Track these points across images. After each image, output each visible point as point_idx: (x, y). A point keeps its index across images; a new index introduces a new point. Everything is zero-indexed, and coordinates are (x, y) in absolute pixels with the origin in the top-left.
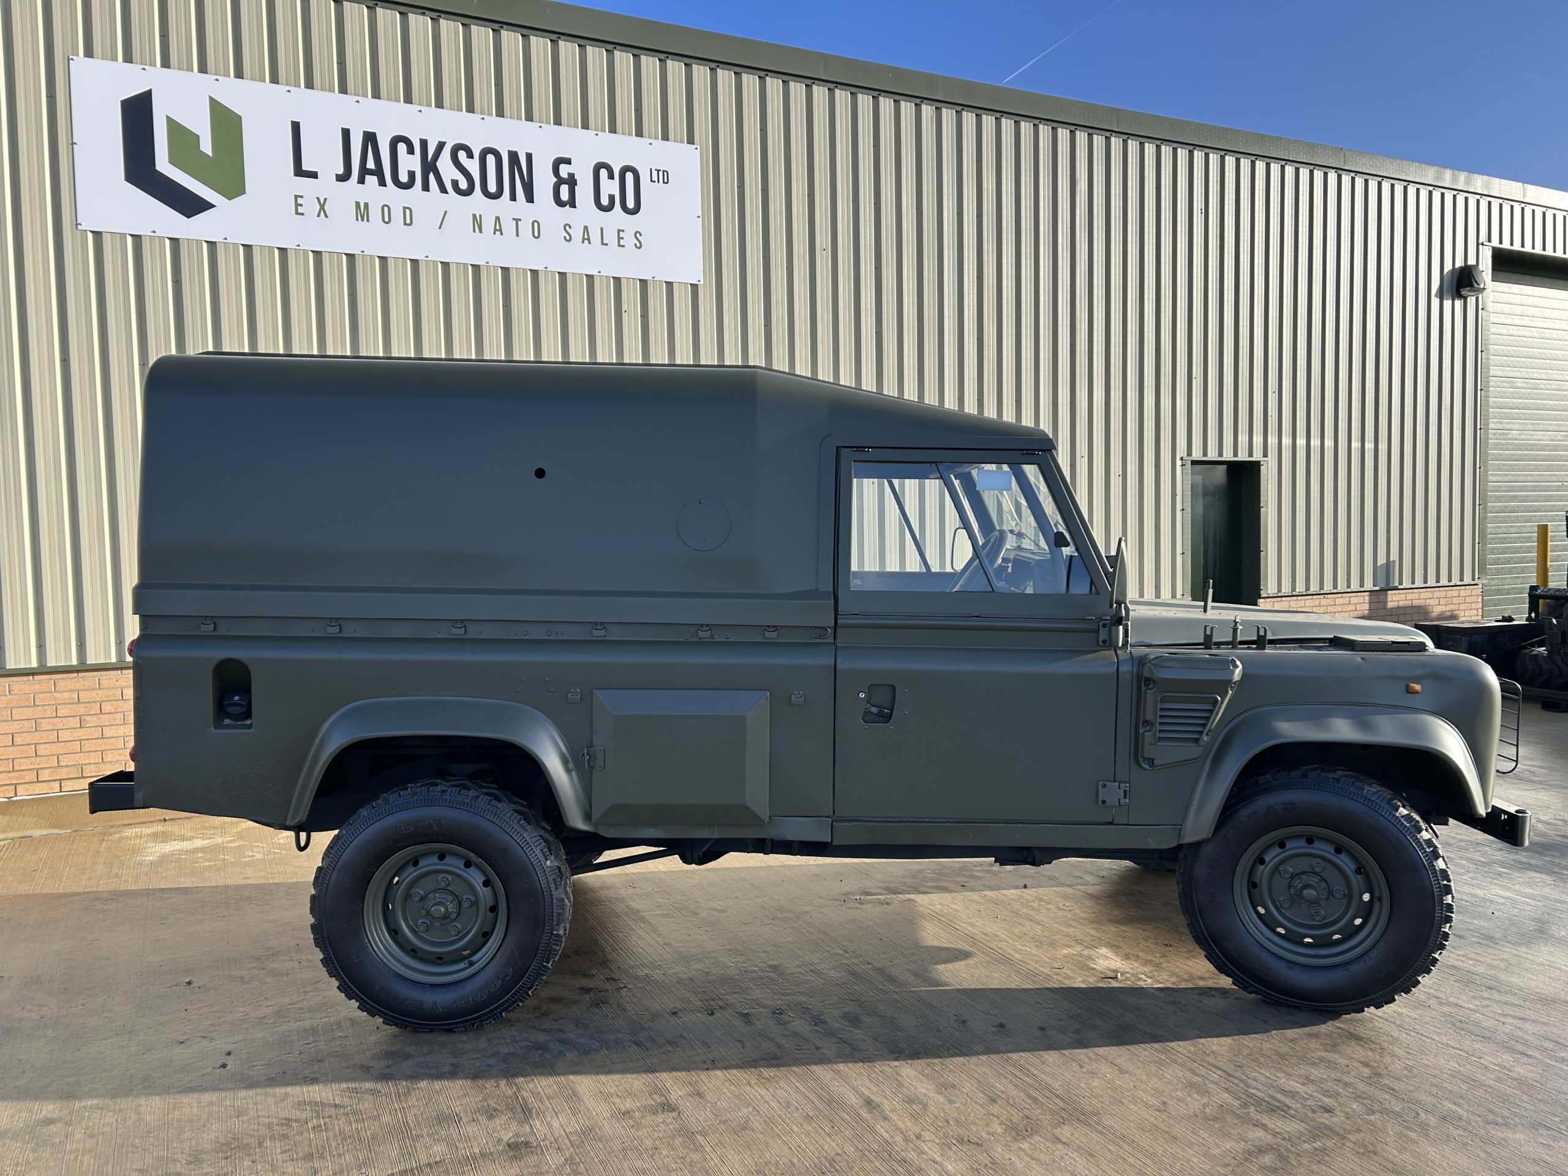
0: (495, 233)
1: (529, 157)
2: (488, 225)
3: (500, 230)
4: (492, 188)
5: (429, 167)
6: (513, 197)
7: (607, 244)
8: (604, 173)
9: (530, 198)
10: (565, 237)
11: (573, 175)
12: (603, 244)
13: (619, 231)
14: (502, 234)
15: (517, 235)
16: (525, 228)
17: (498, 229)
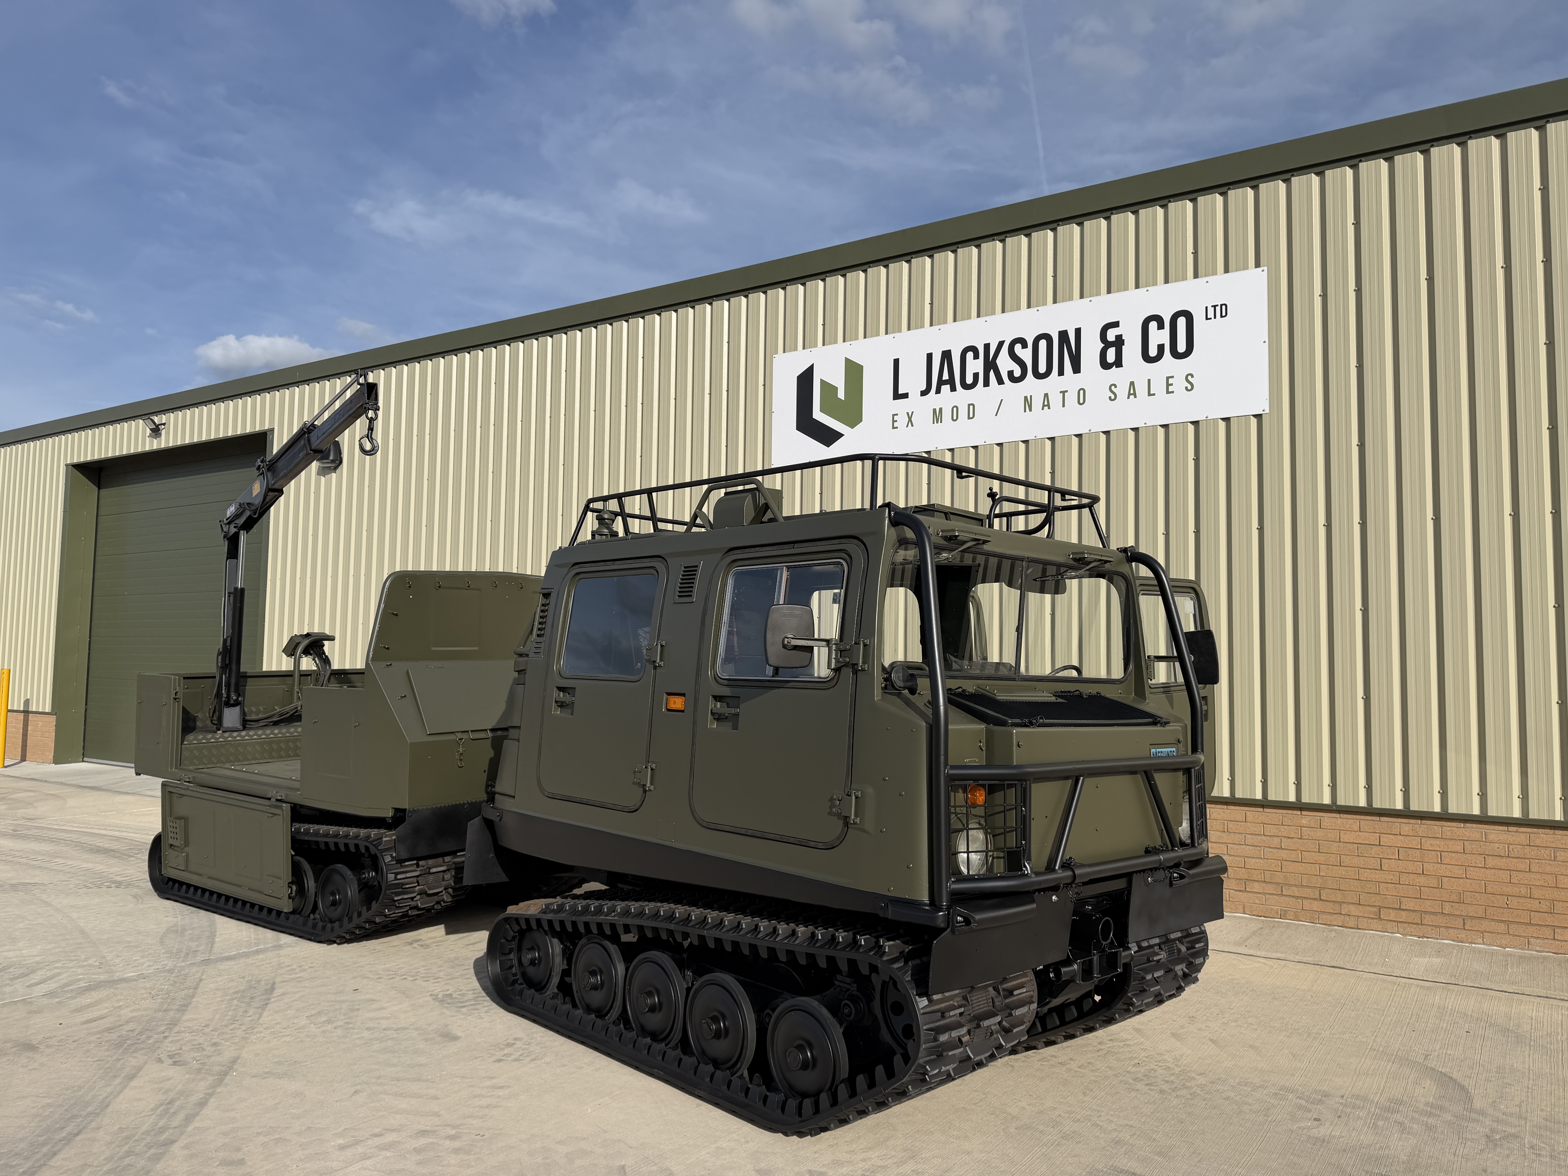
0: (1043, 409)
1: (1078, 331)
2: (1037, 403)
3: (1048, 406)
4: (1042, 369)
5: (990, 365)
6: (1061, 373)
7: (1154, 395)
8: (1153, 325)
9: (1076, 369)
10: (1110, 398)
11: (1121, 335)
12: (1150, 394)
13: (1168, 378)
14: (1049, 408)
15: (1064, 406)
16: (1071, 398)
17: (1046, 405)
